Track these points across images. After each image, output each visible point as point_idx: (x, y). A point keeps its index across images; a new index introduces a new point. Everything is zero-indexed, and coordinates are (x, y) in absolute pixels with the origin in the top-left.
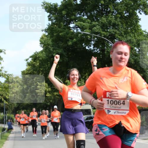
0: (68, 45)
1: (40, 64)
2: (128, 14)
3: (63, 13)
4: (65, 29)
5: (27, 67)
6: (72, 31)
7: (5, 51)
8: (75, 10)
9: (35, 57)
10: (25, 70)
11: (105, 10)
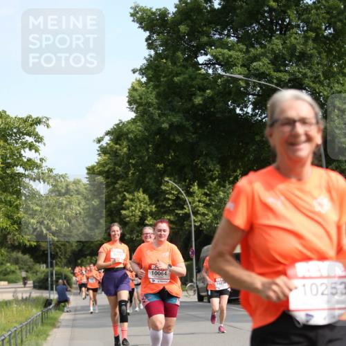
0: (193, 106)
1: (129, 149)
2: (331, 31)
3: (181, 29)
4: (187, 68)
5: (100, 158)
6: (203, 71)
7: (48, 120)
8: (209, 23)
9: (118, 134)
10: (95, 164)
11: (277, 23)
